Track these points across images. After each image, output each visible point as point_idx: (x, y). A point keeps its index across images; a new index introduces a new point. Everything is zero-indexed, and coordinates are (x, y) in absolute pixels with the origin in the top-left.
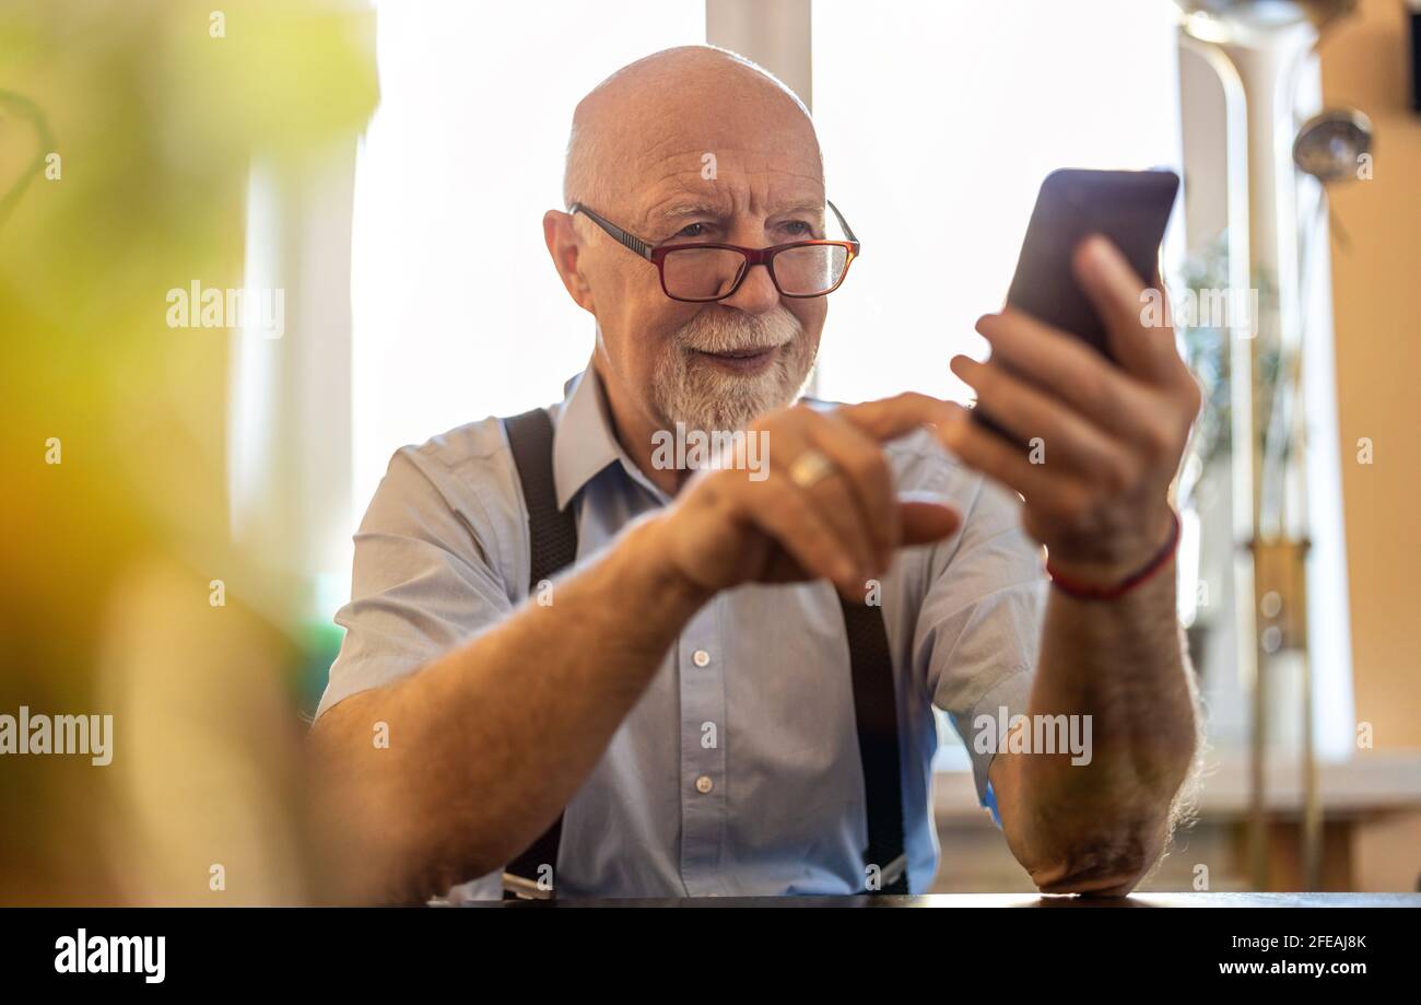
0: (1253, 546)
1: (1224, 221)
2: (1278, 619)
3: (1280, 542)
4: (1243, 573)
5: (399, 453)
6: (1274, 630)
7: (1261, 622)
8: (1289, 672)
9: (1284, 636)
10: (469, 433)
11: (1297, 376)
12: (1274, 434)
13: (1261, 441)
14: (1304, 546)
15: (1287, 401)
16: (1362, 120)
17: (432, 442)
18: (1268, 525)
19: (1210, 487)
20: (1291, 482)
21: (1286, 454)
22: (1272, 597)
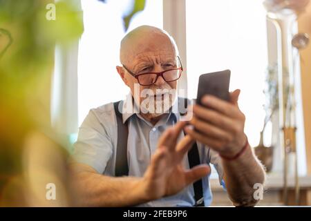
0: (284, 129)
1: (276, 58)
2: (289, 145)
3: (289, 128)
4: (282, 135)
5: (91, 110)
6: (288, 148)
7: (286, 146)
8: (292, 157)
9: (290, 149)
10: (106, 106)
11: (293, 91)
12: (288, 104)
13: (285, 106)
14: (295, 129)
15: (291, 97)
16: (307, 35)
17: (98, 108)
18: (287, 125)
19: (274, 116)
20: (292, 115)
21: (291, 109)
22: (288, 140)
